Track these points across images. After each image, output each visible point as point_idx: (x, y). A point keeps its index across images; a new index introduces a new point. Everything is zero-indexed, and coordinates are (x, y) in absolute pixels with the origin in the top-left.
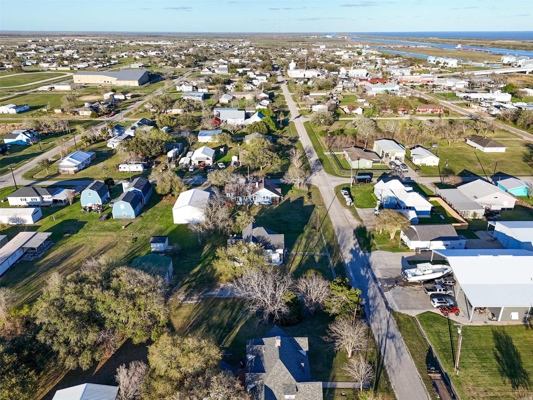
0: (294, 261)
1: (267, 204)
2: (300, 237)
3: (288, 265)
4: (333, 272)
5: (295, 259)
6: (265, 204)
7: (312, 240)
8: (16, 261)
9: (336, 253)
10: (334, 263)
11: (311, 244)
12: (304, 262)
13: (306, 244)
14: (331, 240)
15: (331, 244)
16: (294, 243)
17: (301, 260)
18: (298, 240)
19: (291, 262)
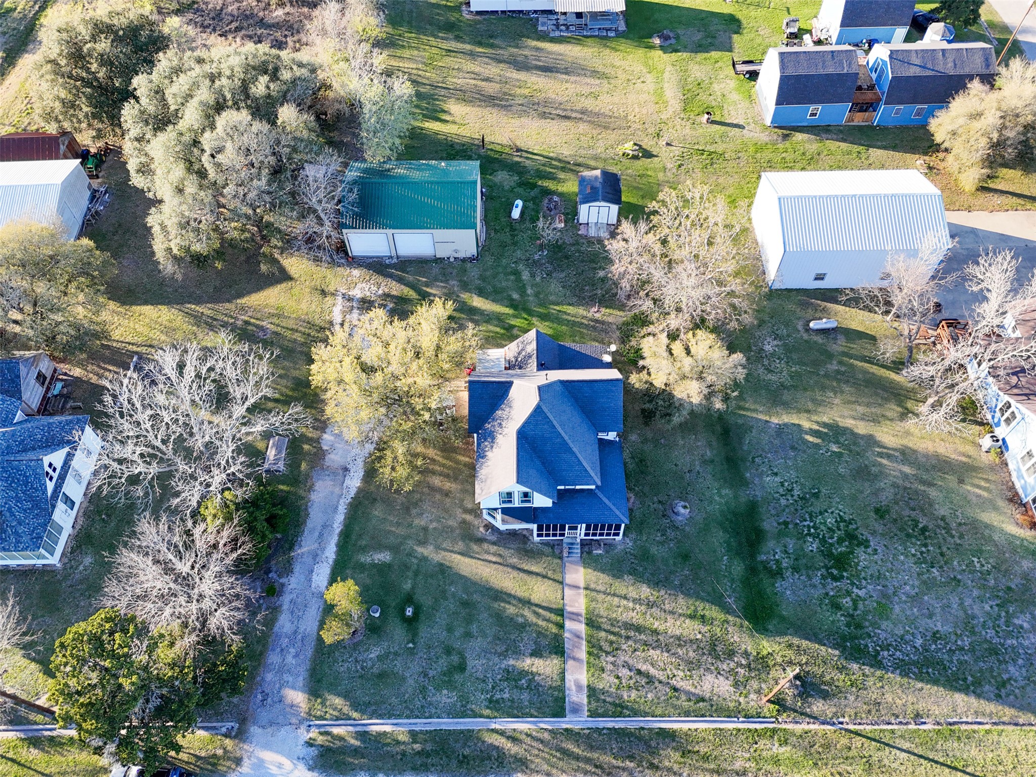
0: (515, 573)
1: (1018, 486)
2: (712, 612)
3: (493, 548)
4: (446, 724)
5: (532, 581)
6: (1014, 478)
7: (692, 665)
8: (535, 12)
9: (588, 761)
10: (513, 739)
11: (654, 654)
12: (511, 610)
13: (655, 632)
14: (706, 758)
15: (676, 756)
16: (655, 583)
17: (527, 603)
18: (682, 604)
19: (514, 561)
